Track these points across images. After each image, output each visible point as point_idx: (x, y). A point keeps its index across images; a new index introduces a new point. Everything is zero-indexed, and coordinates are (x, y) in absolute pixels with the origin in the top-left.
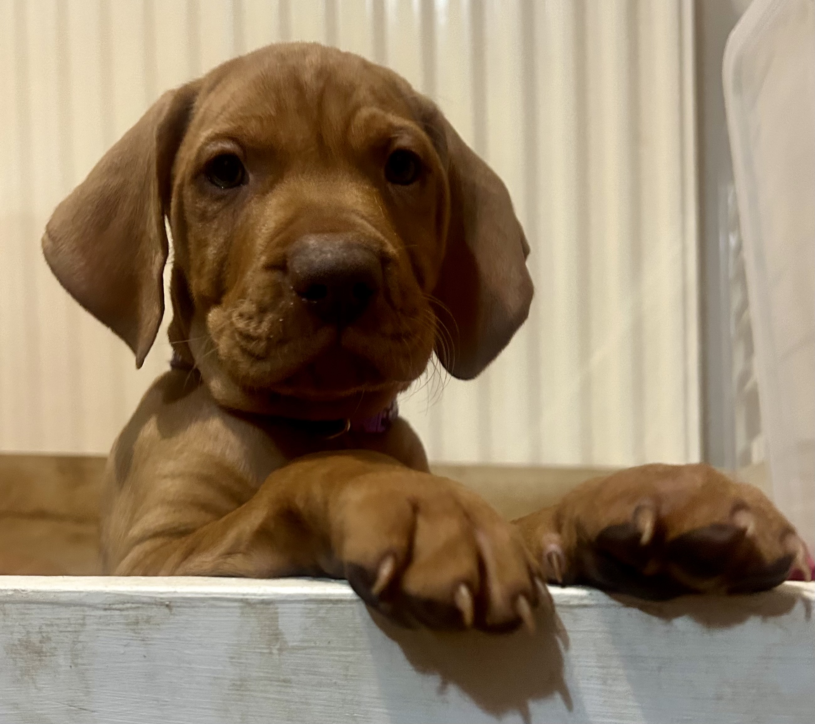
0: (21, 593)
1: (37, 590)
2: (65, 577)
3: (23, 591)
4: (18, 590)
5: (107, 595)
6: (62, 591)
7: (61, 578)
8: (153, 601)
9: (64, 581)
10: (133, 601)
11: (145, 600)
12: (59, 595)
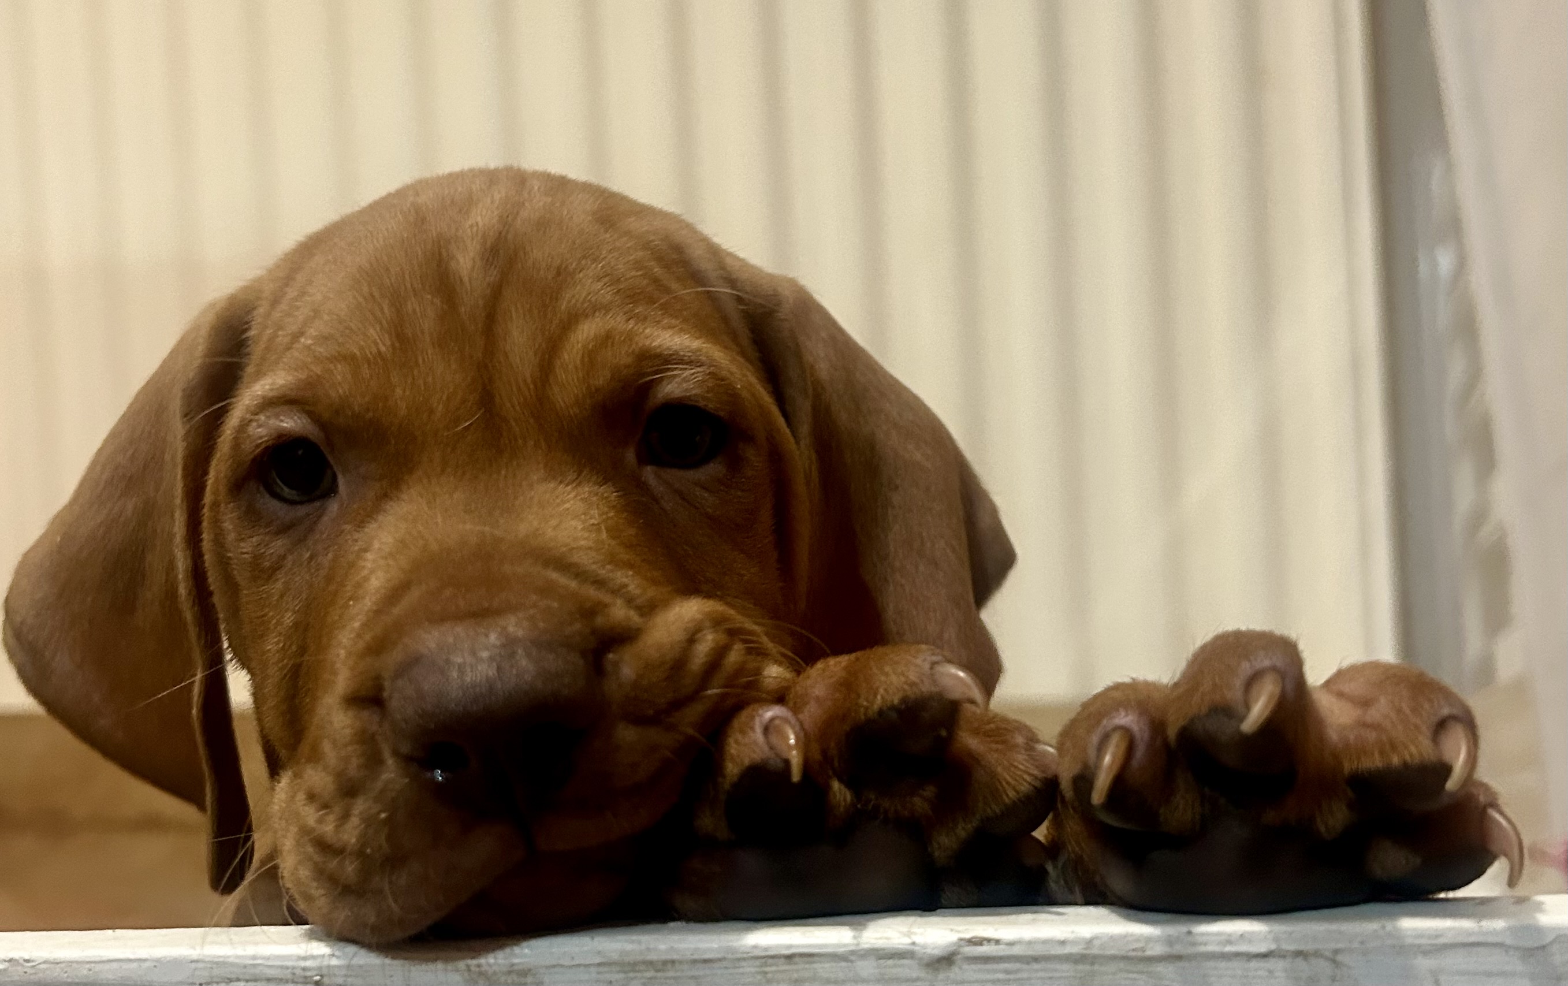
0: (23, 966)
1: (54, 959)
2: (119, 932)
3: (27, 961)
4: (16, 960)
5: (193, 965)
6: (104, 959)
7: (109, 932)
8: (287, 974)
9: (115, 939)
10: (248, 978)
11: (271, 973)
12: (98, 968)
